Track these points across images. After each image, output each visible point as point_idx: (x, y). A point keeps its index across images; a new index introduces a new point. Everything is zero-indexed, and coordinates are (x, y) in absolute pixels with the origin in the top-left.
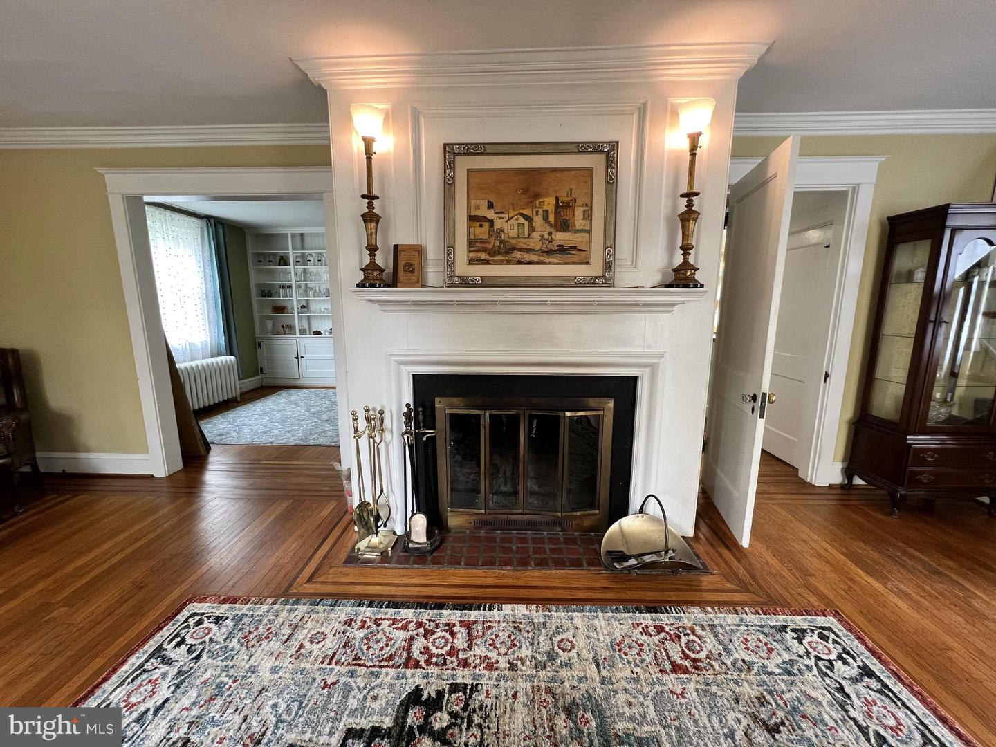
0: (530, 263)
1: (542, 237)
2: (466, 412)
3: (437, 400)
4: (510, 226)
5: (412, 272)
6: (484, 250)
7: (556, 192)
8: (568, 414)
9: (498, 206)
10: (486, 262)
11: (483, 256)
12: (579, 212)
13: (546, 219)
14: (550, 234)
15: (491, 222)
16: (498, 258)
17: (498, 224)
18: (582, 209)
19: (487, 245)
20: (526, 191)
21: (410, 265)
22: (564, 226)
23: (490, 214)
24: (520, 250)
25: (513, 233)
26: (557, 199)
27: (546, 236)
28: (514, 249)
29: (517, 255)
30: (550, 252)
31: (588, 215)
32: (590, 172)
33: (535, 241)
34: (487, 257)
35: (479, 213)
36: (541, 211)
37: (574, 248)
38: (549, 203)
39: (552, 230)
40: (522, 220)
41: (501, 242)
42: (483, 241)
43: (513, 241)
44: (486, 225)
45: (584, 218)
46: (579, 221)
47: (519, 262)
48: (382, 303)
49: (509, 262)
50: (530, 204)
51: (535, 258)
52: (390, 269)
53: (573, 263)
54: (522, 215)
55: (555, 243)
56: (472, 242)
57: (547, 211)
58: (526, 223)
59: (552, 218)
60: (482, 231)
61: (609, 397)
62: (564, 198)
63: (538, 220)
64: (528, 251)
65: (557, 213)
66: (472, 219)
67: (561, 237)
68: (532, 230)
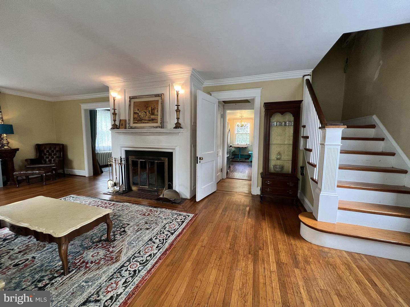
0: (146, 123)
1: (148, 117)
2: (135, 160)
3: (129, 156)
4: (142, 114)
5: (122, 126)
6: (137, 120)
7: (151, 106)
8: (156, 161)
9: (140, 110)
10: (137, 123)
11: (136, 122)
12: (156, 110)
13: (149, 112)
14: (150, 116)
15: (138, 114)
16: (139, 122)
17: (139, 114)
18: (157, 110)
19: (137, 119)
20: (145, 106)
21: (122, 124)
22: (153, 114)
23: (138, 112)
24: (144, 120)
25: (142, 116)
26: (152, 108)
27: (149, 116)
28: (142, 120)
29: (143, 121)
30: (150, 120)
31: (158, 111)
32: (158, 101)
33: (147, 118)
34: (137, 122)
35: (136, 112)
36: (148, 110)
37: (155, 119)
38: (150, 109)
39: (150, 115)
40: (144, 113)
41: (140, 118)
42: (136, 118)
43: (142, 118)
44: (137, 114)
45: (157, 112)
46: (156, 113)
47: (144, 123)
48: (118, 133)
49: (141, 123)
50: (146, 109)
51: (147, 122)
52: (119, 125)
53: (155, 123)
54: (144, 112)
55: (151, 118)
56: (134, 118)
57: (149, 111)
58: (145, 114)
59: (150, 112)
60: (136, 116)
61: (166, 157)
62: (153, 107)
63: (148, 113)
64: (145, 120)
65: (151, 111)
66: (134, 113)
67: (152, 117)
68: (146, 115)
